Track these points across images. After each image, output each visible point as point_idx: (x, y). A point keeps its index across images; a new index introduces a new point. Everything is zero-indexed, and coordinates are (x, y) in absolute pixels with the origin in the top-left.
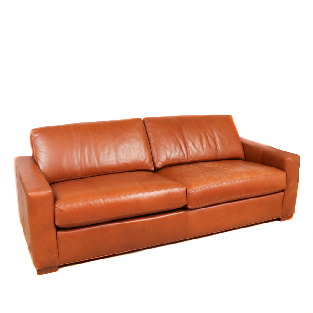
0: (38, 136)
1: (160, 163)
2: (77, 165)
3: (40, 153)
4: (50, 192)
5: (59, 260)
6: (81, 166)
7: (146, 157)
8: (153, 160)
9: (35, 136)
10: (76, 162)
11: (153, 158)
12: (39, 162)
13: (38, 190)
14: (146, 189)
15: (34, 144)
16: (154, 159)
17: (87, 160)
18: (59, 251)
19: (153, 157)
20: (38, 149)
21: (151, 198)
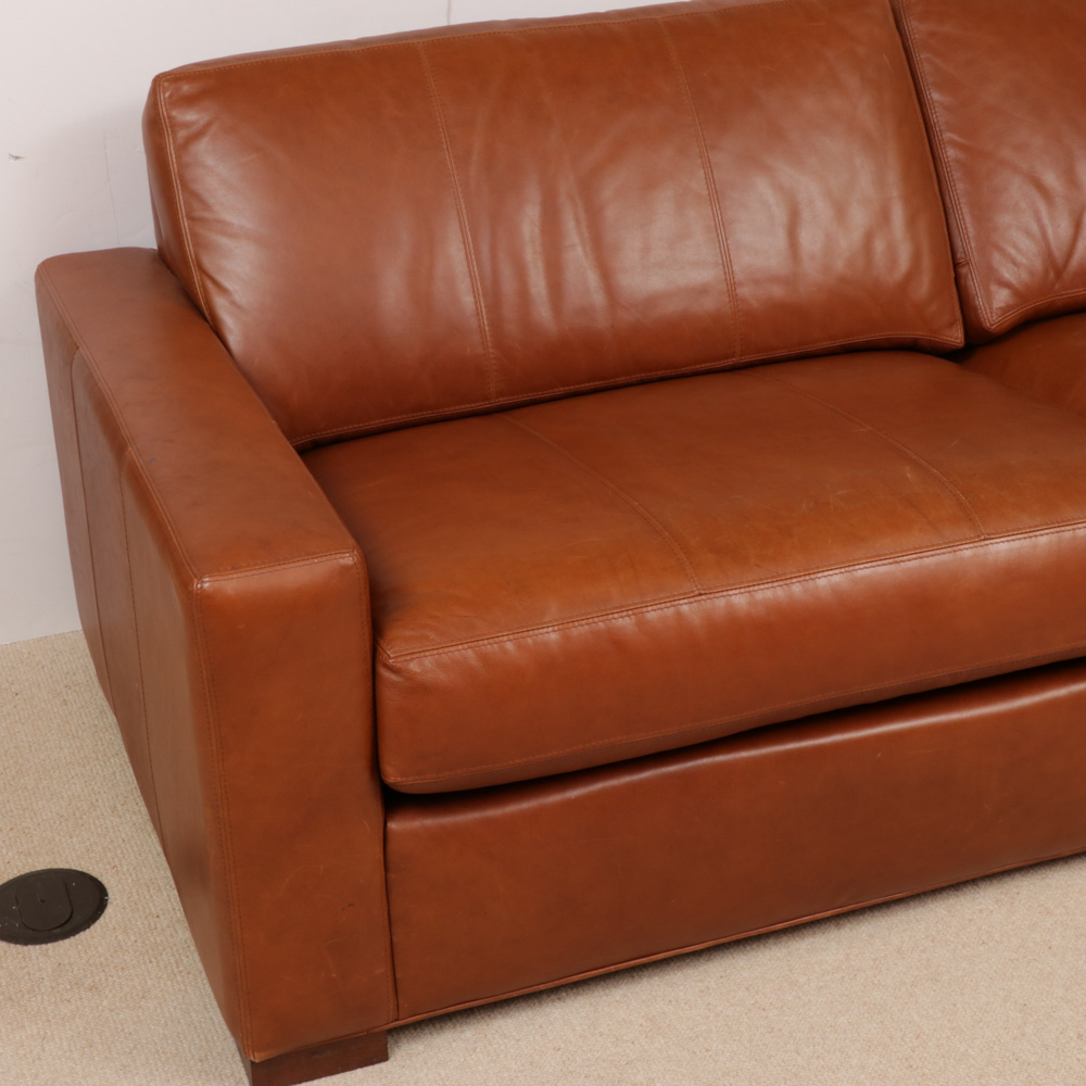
0: (208, 125)
1: (1002, 297)
2: (474, 322)
3: (223, 241)
4: (346, 568)
5: (396, 994)
6: (496, 323)
7: (916, 257)
8: (957, 279)
9: (186, 125)
10: (468, 300)
11: (956, 265)
12: (221, 305)
13: (268, 550)
14: (978, 516)
15: (181, 177)
16: (964, 271)
17: (538, 285)
18: (395, 940)
19: (959, 255)
20: (206, 215)
21: (1012, 575)
